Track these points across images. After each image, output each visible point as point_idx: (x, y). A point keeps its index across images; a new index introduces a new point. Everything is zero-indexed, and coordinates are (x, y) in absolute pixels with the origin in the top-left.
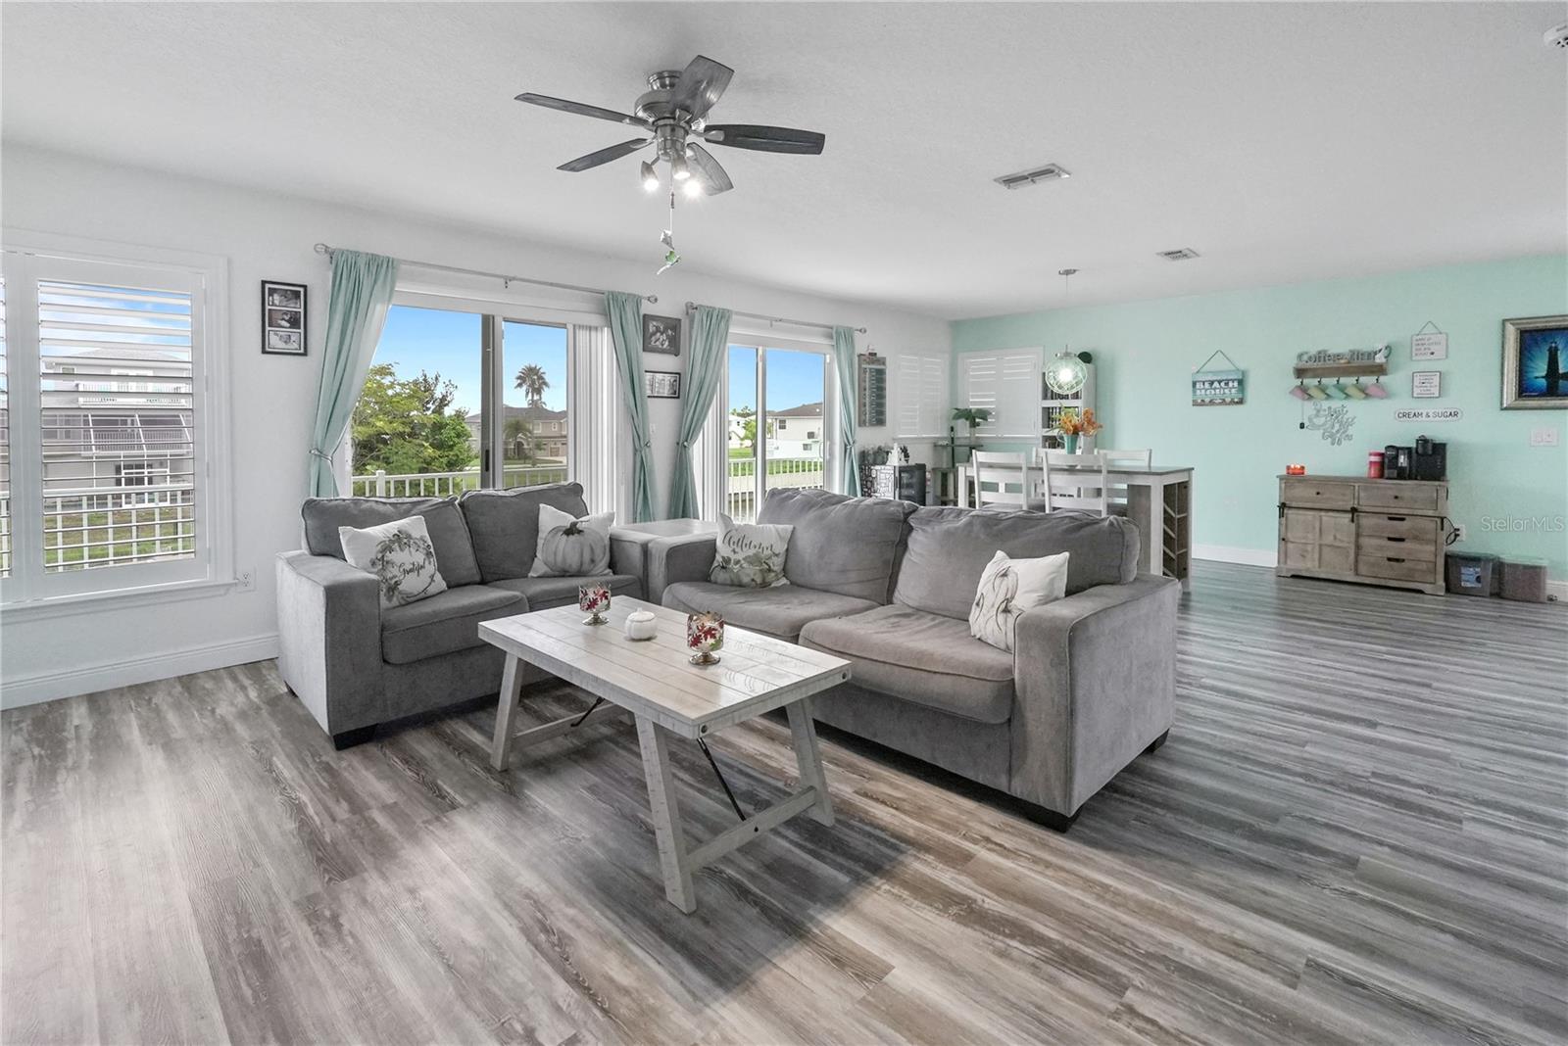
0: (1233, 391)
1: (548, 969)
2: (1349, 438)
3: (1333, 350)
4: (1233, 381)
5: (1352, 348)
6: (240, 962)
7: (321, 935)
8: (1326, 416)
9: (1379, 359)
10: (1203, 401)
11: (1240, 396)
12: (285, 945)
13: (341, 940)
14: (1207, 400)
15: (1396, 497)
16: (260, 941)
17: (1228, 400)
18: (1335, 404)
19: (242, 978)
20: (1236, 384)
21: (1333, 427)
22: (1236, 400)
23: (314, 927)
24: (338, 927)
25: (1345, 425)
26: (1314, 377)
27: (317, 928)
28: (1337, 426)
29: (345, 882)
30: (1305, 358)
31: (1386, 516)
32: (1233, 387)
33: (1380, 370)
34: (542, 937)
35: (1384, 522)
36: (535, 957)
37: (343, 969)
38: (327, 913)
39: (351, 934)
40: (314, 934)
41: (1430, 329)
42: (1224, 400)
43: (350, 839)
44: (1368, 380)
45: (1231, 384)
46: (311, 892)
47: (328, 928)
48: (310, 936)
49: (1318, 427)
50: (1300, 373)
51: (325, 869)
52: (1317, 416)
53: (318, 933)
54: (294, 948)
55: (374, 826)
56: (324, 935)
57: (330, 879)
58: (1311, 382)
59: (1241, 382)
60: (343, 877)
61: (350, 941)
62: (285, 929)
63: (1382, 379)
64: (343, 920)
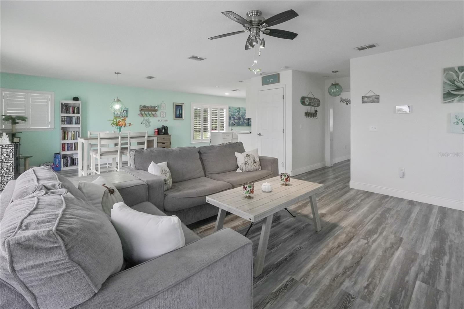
0: (125, 114)
1: (350, 244)
2: (150, 126)
3: (147, 105)
4: (125, 111)
5: (151, 105)
6: (399, 302)
7: (374, 288)
8: (145, 121)
9: (156, 108)
10: (117, 116)
11: (127, 115)
12: (385, 294)
13: (372, 281)
14: (118, 116)
15: (164, 139)
16: (389, 303)
17: (124, 116)
18: (147, 118)
19: (402, 298)
20: (126, 112)
21: (147, 123)
22: (126, 116)
23: (373, 291)
24: (368, 285)
25: (149, 123)
26: (143, 111)
27: (373, 290)
28: (148, 123)
29: (351, 293)
30: (141, 106)
31: (162, 143)
32: (125, 113)
33: (156, 111)
34: (342, 247)
35: (161, 144)
36: (348, 246)
37: (379, 277)
38: (366, 290)
39: (368, 281)
40: (375, 289)
41: (163, 103)
42: (123, 116)
43: (328, 304)
44: (154, 113)
45: (124, 112)
46: (361, 301)
47: (371, 287)
48: (376, 290)
49: (144, 124)
50: (141, 110)
51: (349, 303)
52: (144, 121)
53: (374, 289)
54: (383, 292)
55: (316, 300)
56: (374, 286)
57: (352, 298)
58: (143, 112)
59: (127, 111)
60: (349, 295)
61: (370, 280)
62: (380, 299)
63: (156, 113)
64: (365, 285)
